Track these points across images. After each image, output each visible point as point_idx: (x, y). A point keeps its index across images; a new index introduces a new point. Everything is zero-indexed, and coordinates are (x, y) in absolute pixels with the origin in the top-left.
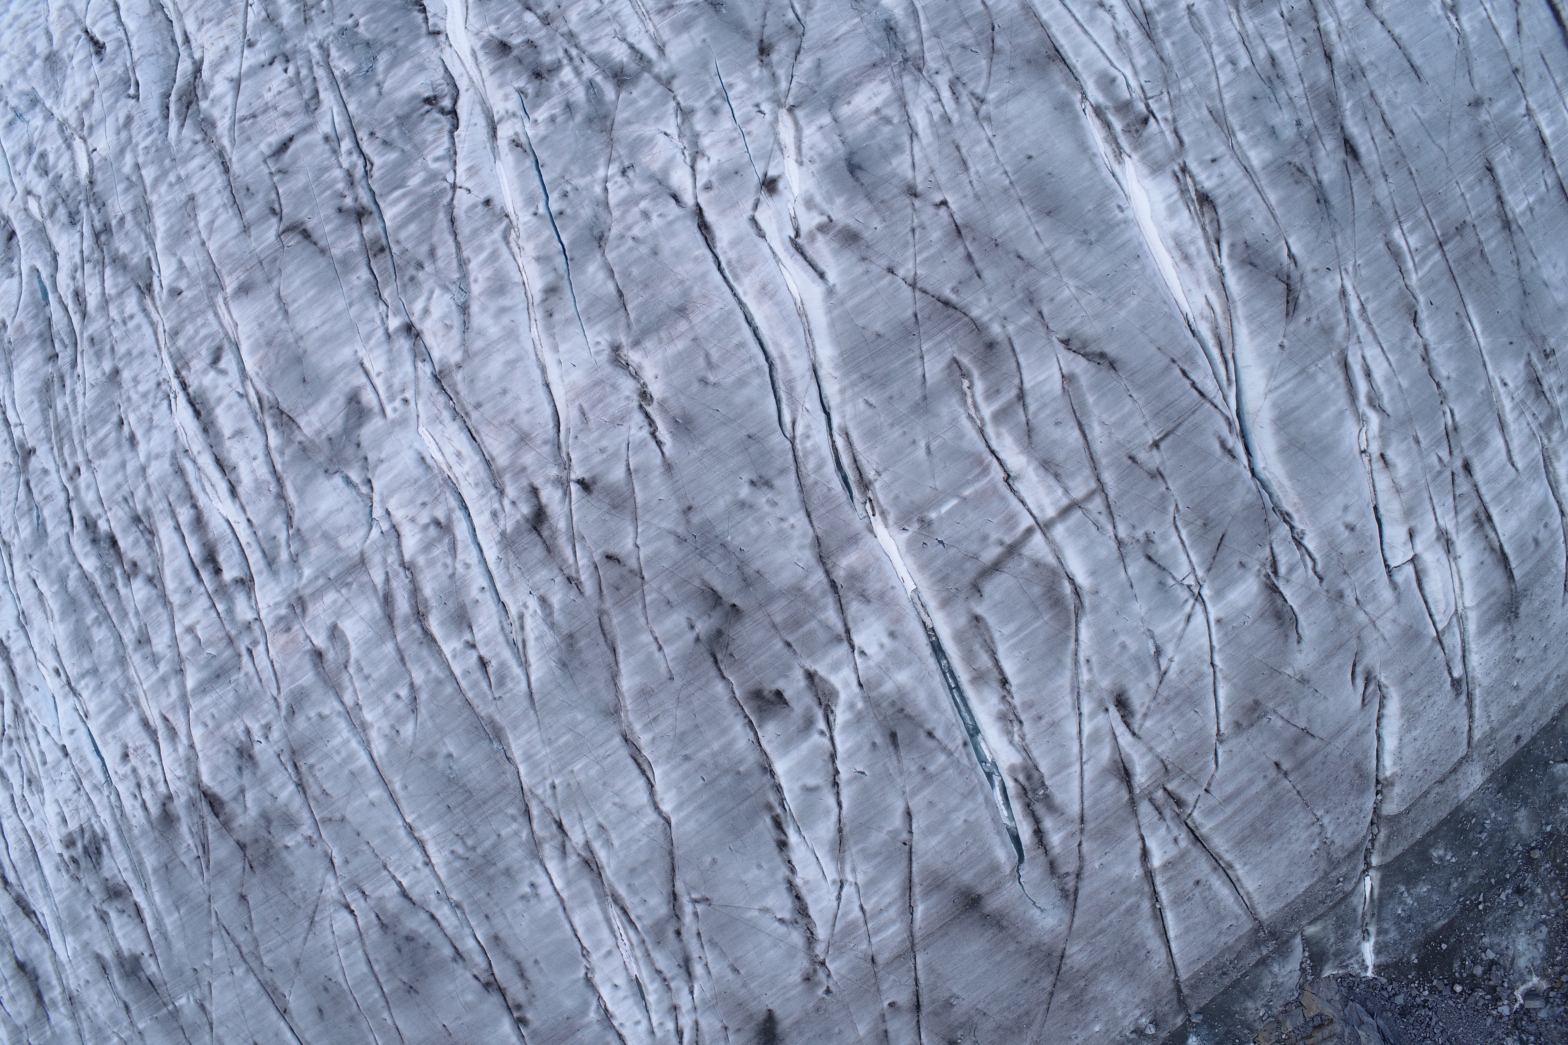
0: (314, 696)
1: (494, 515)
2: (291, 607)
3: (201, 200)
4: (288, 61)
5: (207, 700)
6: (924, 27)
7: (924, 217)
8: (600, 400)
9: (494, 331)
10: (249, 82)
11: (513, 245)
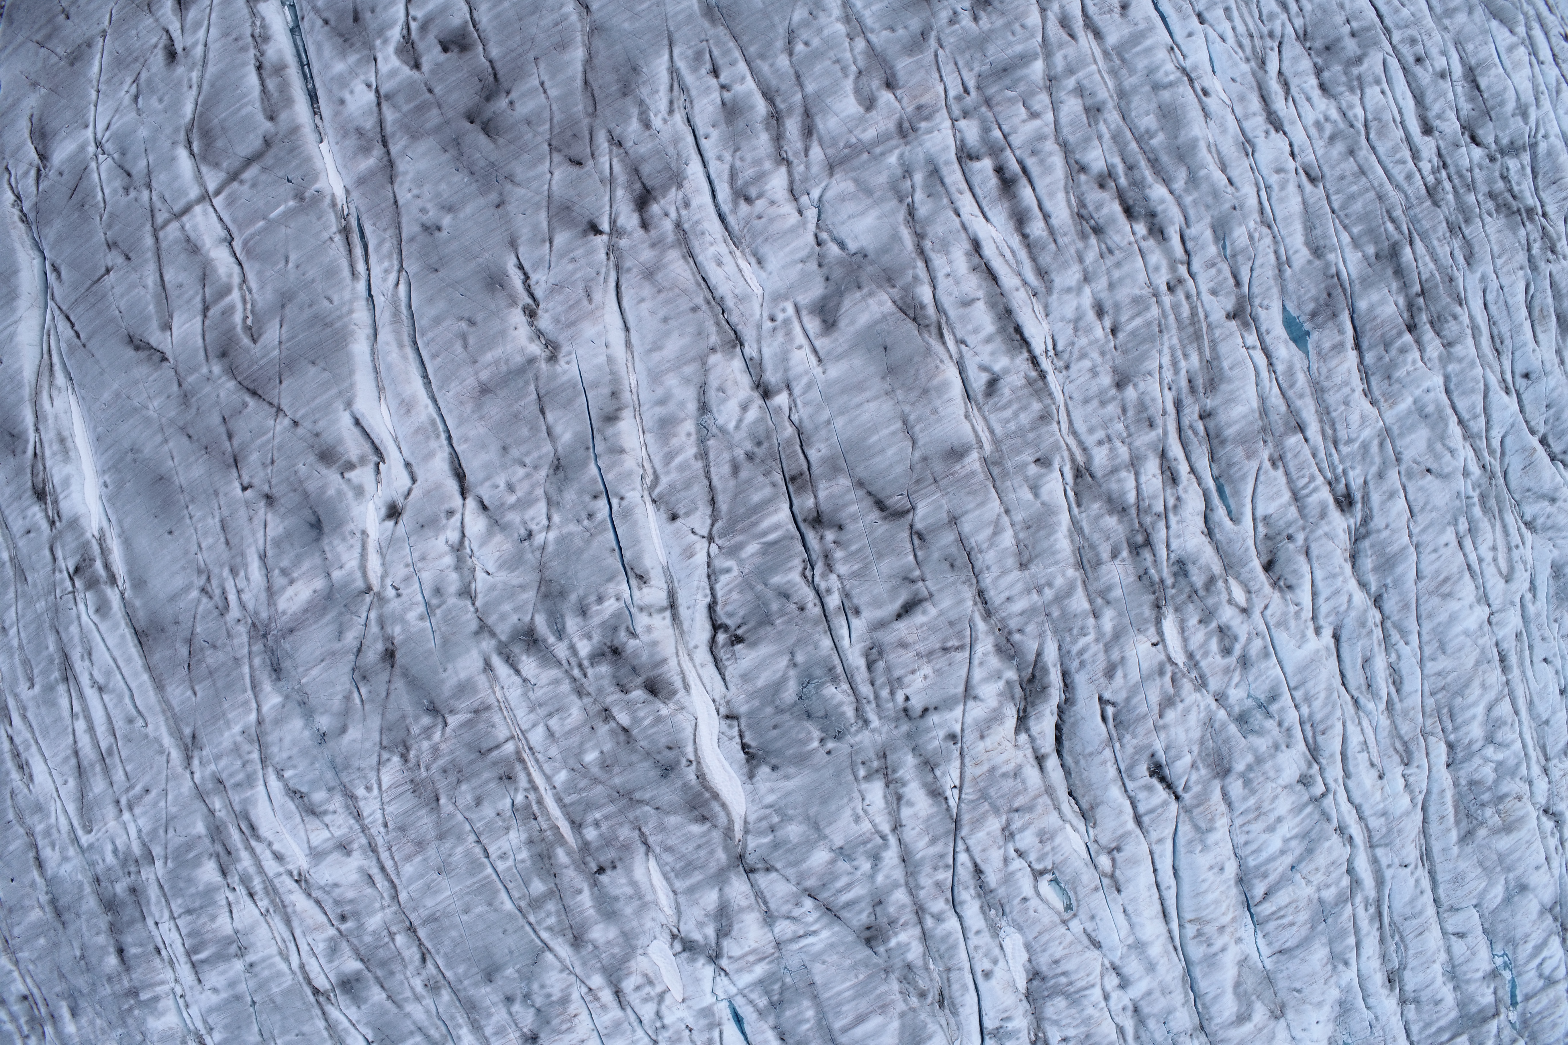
0: (898, 47)
1: (687, 205)
2: (914, 129)
3: (1010, 562)
4: (905, 710)
5: (1019, 48)
6: (246, 669)
7: (262, 474)
8: (571, 307)
9: (672, 381)
10: (952, 691)
11: (650, 471)
